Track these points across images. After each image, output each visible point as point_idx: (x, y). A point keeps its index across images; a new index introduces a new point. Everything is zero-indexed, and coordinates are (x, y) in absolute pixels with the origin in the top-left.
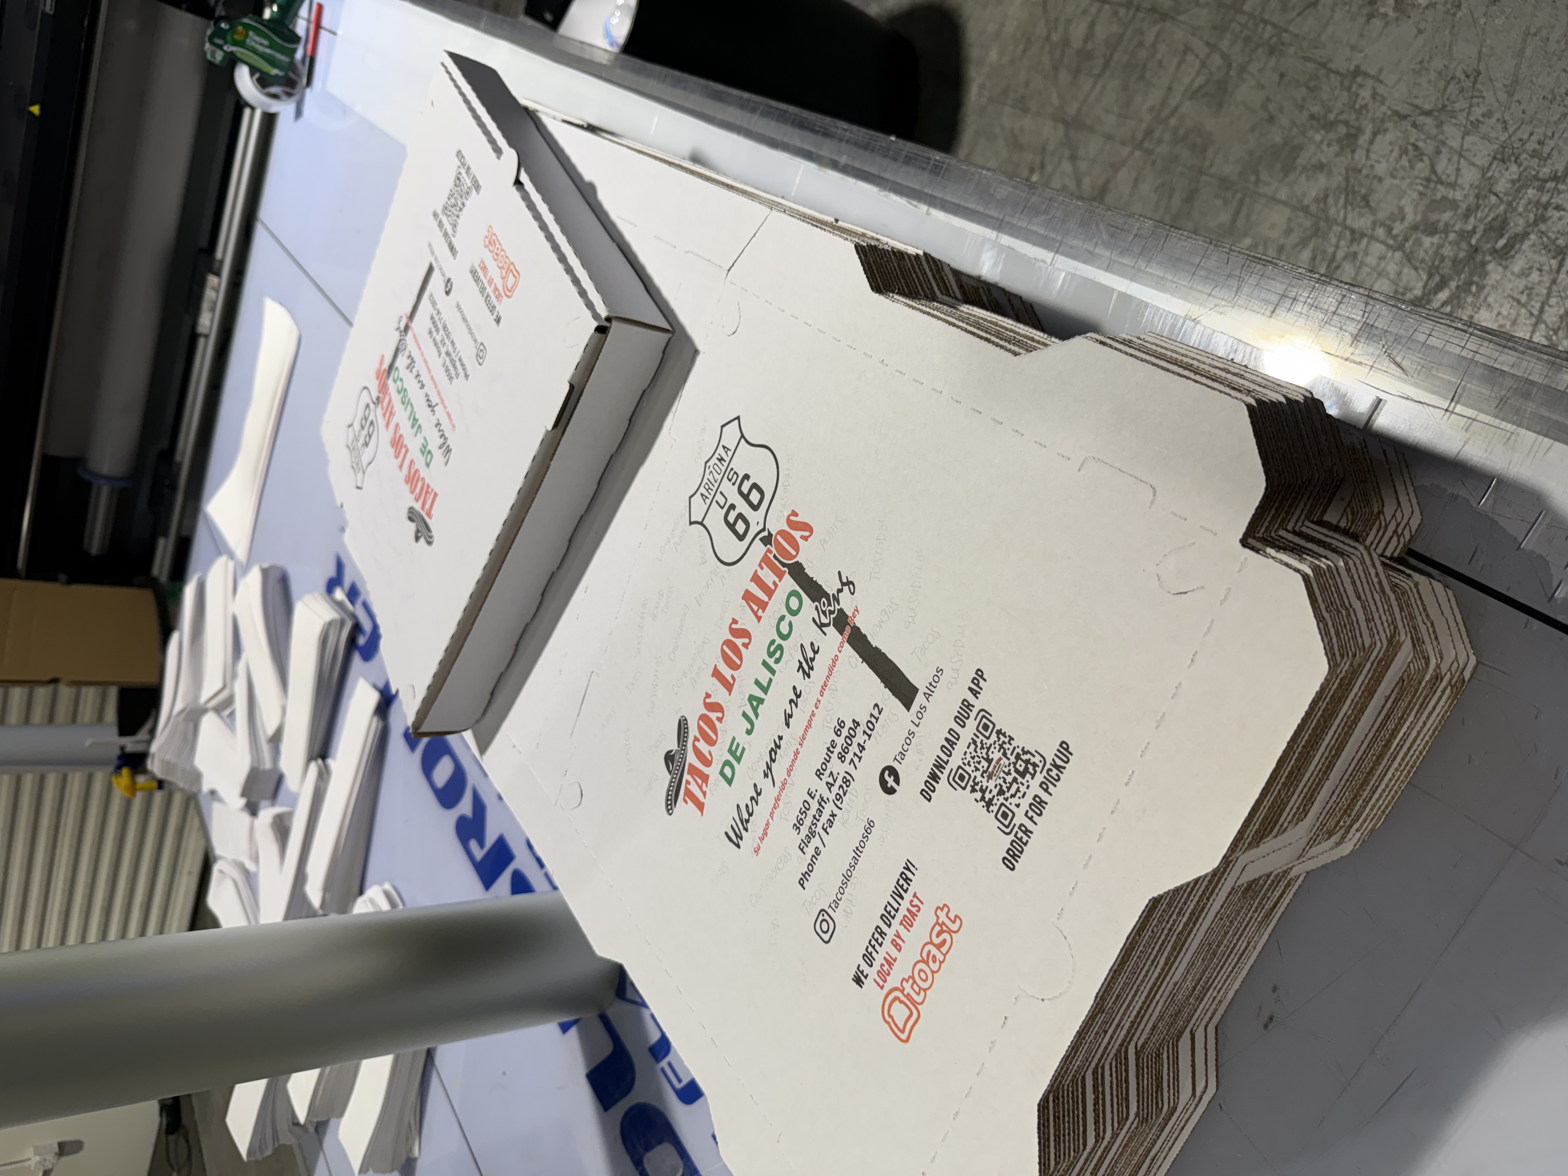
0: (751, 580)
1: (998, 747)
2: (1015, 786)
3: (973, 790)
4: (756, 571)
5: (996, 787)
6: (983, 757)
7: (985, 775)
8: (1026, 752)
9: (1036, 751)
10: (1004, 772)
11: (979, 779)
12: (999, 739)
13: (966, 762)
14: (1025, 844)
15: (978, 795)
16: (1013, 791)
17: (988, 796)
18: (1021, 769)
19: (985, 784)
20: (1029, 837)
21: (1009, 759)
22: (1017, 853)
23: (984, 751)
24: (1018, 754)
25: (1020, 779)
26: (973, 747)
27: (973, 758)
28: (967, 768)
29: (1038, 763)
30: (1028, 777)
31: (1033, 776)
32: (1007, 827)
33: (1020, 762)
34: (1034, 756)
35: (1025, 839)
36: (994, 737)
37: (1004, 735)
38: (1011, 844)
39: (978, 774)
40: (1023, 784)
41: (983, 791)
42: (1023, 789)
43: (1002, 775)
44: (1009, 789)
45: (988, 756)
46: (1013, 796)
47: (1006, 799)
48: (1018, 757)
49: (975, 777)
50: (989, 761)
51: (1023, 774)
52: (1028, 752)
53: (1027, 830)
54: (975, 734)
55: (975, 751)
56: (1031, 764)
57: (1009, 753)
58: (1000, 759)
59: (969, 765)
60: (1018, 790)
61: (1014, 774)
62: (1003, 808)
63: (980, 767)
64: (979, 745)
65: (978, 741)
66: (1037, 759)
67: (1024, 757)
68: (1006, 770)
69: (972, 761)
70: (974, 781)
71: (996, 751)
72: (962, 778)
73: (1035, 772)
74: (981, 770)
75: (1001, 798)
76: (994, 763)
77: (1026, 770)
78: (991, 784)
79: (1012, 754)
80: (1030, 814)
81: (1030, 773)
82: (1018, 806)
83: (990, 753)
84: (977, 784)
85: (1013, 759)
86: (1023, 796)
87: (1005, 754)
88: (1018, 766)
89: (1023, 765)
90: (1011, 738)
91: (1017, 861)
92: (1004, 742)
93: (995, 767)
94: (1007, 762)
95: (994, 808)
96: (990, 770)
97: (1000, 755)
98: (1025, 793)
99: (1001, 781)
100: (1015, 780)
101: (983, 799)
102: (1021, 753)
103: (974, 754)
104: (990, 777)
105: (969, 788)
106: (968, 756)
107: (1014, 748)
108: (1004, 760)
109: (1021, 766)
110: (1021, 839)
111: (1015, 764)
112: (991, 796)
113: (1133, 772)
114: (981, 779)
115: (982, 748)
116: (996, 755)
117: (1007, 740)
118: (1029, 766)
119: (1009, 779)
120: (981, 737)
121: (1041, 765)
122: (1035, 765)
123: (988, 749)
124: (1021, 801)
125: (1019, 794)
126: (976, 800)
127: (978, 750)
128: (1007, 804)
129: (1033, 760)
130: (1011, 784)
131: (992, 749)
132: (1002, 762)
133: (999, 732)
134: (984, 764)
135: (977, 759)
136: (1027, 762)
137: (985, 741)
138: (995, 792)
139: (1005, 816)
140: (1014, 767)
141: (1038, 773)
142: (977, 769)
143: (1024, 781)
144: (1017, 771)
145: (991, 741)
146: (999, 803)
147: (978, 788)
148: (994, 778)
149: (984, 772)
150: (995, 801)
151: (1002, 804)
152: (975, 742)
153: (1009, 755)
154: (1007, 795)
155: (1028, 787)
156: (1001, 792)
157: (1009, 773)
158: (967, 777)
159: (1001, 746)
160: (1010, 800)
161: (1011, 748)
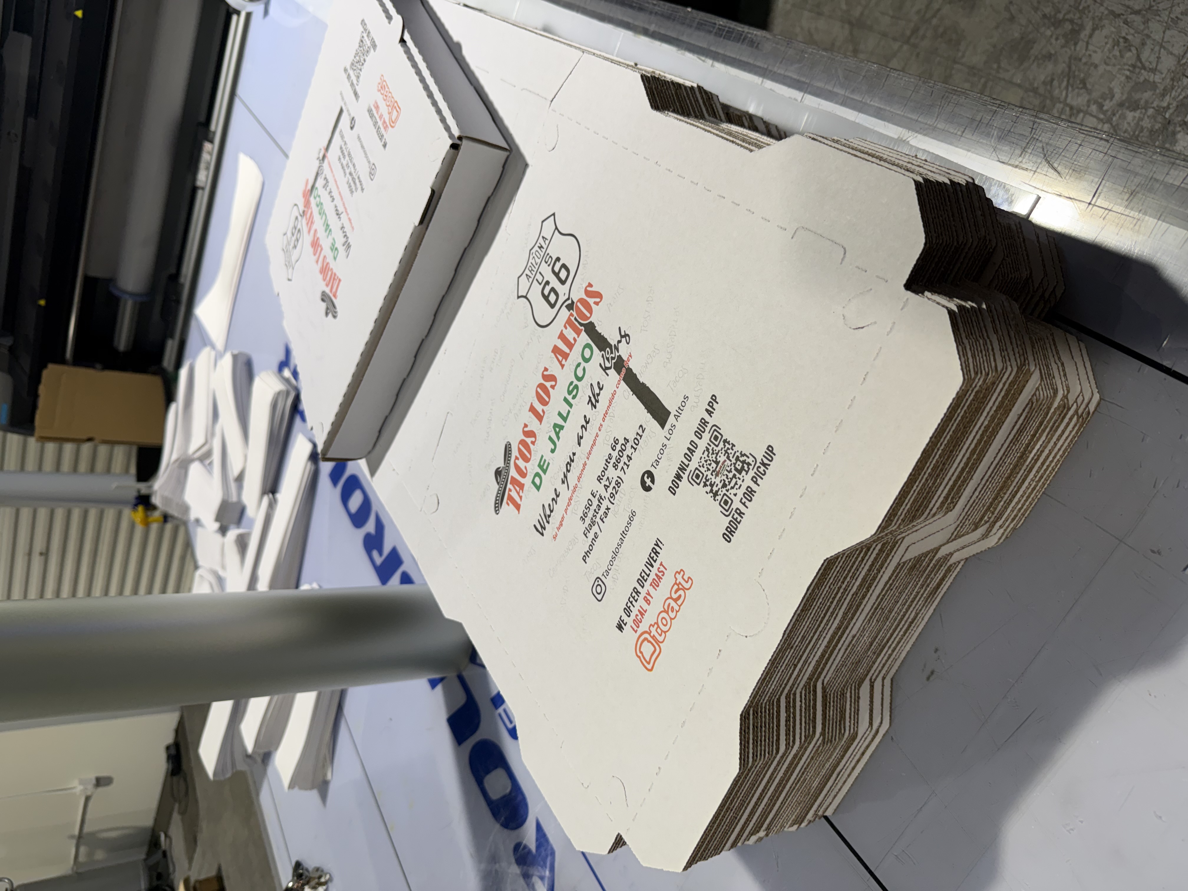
0: (559, 338)
1: (724, 452)
2: (734, 480)
3: (705, 485)
4: (562, 331)
5: (721, 482)
6: (713, 461)
7: (714, 474)
8: (743, 455)
9: (750, 454)
10: (727, 470)
11: (709, 476)
12: (725, 446)
13: (701, 464)
14: (739, 523)
15: (708, 489)
16: (732, 484)
17: (715, 489)
18: (739, 468)
19: (713, 480)
20: (742, 517)
21: (731, 461)
22: (733, 529)
23: (714, 456)
24: (738, 457)
25: (738, 475)
26: (706, 453)
27: (706, 461)
28: (701, 469)
29: (751, 462)
30: (744, 473)
31: (747, 472)
32: (727, 511)
33: (738, 463)
34: (748, 457)
35: (739, 519)
36: (721, 445)
37: (729, 443)
38: (729, 523)
39: (709, 473)
40: (739, 479)
41: (712, 485)
42: (739, 482)
43: (726, 473)
44: (730, 482)
45: (717, 459)
46: (732, 488)
47: (727, 491)
48: (737, 459)
49: (707, 475)
50: (717, 463)
51: (740, 472)
52: (745, 455)
53: (741, 512)
54: (708, 444)
55: (708, 457)
56: (746, 464)
57: (731, 456)
58: (725, 461)
59: (703, 467)
60: (736, 484)
61: (734, 472)
62: (725, 497)
63: (710, 468)
64: (711, 451)
65: (710, 448)
66: (750, 460)
67: (742, 459)
68: (729, 469)
69: (705, 464)
70: (706, 478)
71: (722, 455)
72: (698, 476)
73: (749, 469)
74: (711, 470)
75: (724, 490)
76: (720, 464)
77: (743, 467)
78: (718, 481)
79: (733, 457)
80: (744, 500)
81: (745, 470)
82: (735, 495)
83: (718, 457)
84: (707, 480)
85: (734, 461)
86: (739, 488)
87: (728, 458)
88: (737, 466)
89: (741, 464)
90: (733, 445)
91: (733, 536)
92: (728, 449)
93: (721, 467)
94: (729, 463)
95: (719, 498)
96: (718, 469)
97: (725, 458)
98: (741, 485)
99: (724, 478)
100: (734, 476)
101: (711, 491)
102: (740, 455)
103: (707, 458)
104: (717, 475)
105: (702, 484)
106: (703, 460)
107: (735, 452)
108: (728, 461)
109: (739, 466)
110: (736, 520)
111: (735, 464)
112: (717, 489)
113: (817, 465)
114: (711, 476)
115: (713, 454)
116: (722, 458)
117: (730, 447)
118: (745, 465)
119: (730, 475)
120: (713, 446)
121: (753, 464)
122: (749, 464)
123: (717, 454)
124: (738, 491)
125: (737, 487)
126: (707, 493)
127: (710, 455)
128: (728, 494)
129: (748, 460)
130: (731, 479)
131: (720, 454)
132: (726, 463)
133: (725, 441)
134: (714, 465)
135: (709, 462)
136: (743, 462)
137: (715, 448)
138: (720, 485)
139: (726, 503)
140: (735, 466)
141: (751, 470)
142: (708, 469)
143: (741, 477)
144: (736, 469)
145: (719, 448)
146: (722, 494)
147: (708, 483)
148: (720, 475)
149: (713, 471)
150: (720, 492)
151: (725, 494)
152: (708, 449)
153: (731, 458)
154: (729, 487)
155: (743, 481)
156: (724, 486)
157: (730, 471)
158: (701, 475)
159: (726, 452)
160: (730, 491)
161: (733, 452)
